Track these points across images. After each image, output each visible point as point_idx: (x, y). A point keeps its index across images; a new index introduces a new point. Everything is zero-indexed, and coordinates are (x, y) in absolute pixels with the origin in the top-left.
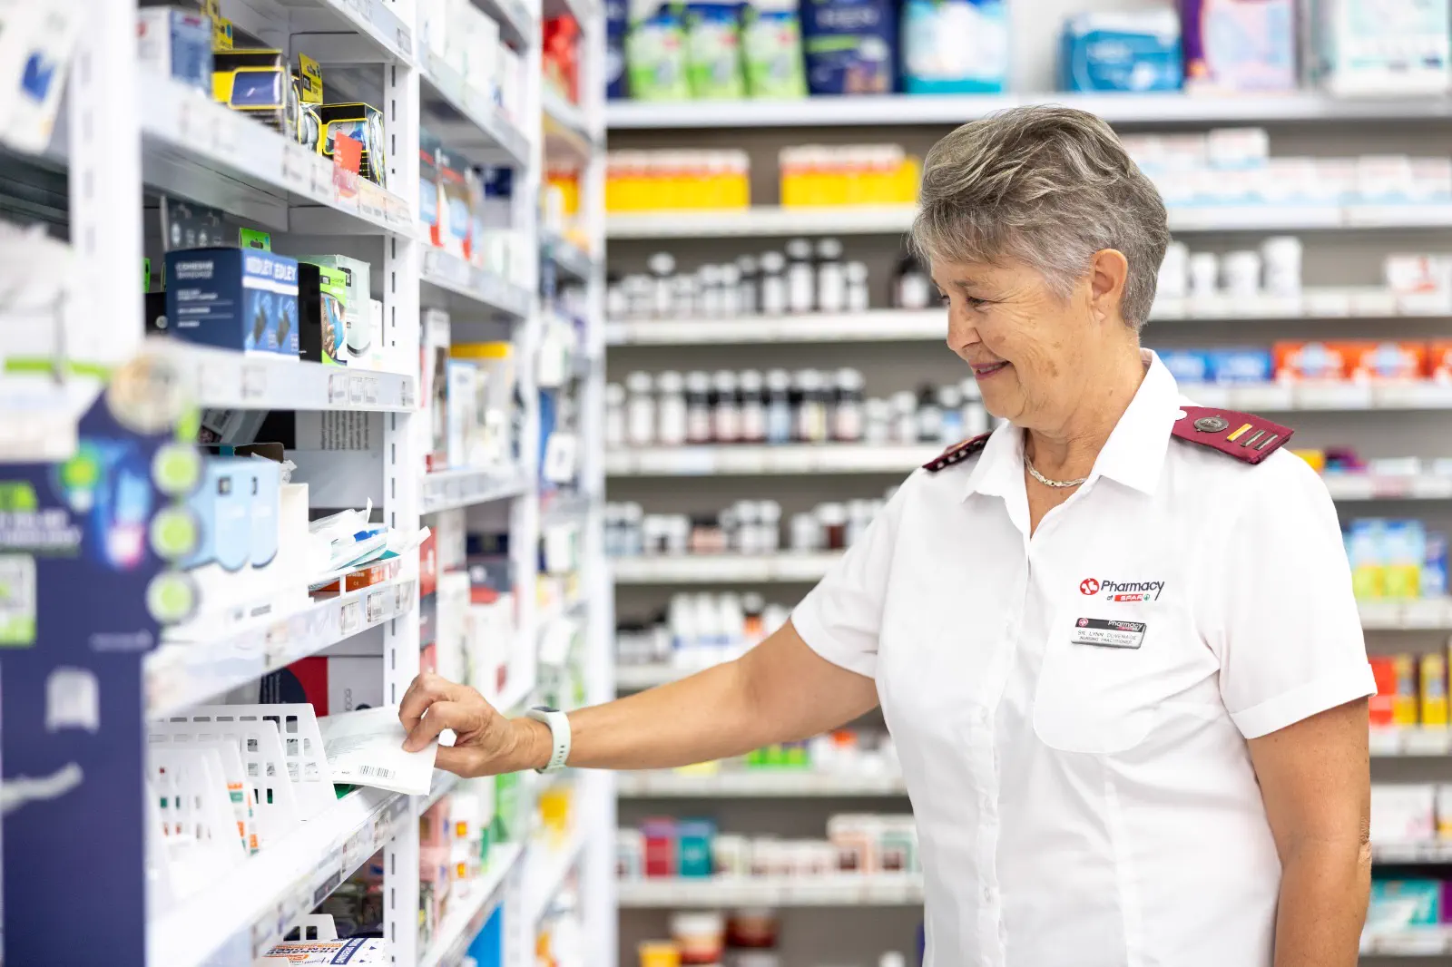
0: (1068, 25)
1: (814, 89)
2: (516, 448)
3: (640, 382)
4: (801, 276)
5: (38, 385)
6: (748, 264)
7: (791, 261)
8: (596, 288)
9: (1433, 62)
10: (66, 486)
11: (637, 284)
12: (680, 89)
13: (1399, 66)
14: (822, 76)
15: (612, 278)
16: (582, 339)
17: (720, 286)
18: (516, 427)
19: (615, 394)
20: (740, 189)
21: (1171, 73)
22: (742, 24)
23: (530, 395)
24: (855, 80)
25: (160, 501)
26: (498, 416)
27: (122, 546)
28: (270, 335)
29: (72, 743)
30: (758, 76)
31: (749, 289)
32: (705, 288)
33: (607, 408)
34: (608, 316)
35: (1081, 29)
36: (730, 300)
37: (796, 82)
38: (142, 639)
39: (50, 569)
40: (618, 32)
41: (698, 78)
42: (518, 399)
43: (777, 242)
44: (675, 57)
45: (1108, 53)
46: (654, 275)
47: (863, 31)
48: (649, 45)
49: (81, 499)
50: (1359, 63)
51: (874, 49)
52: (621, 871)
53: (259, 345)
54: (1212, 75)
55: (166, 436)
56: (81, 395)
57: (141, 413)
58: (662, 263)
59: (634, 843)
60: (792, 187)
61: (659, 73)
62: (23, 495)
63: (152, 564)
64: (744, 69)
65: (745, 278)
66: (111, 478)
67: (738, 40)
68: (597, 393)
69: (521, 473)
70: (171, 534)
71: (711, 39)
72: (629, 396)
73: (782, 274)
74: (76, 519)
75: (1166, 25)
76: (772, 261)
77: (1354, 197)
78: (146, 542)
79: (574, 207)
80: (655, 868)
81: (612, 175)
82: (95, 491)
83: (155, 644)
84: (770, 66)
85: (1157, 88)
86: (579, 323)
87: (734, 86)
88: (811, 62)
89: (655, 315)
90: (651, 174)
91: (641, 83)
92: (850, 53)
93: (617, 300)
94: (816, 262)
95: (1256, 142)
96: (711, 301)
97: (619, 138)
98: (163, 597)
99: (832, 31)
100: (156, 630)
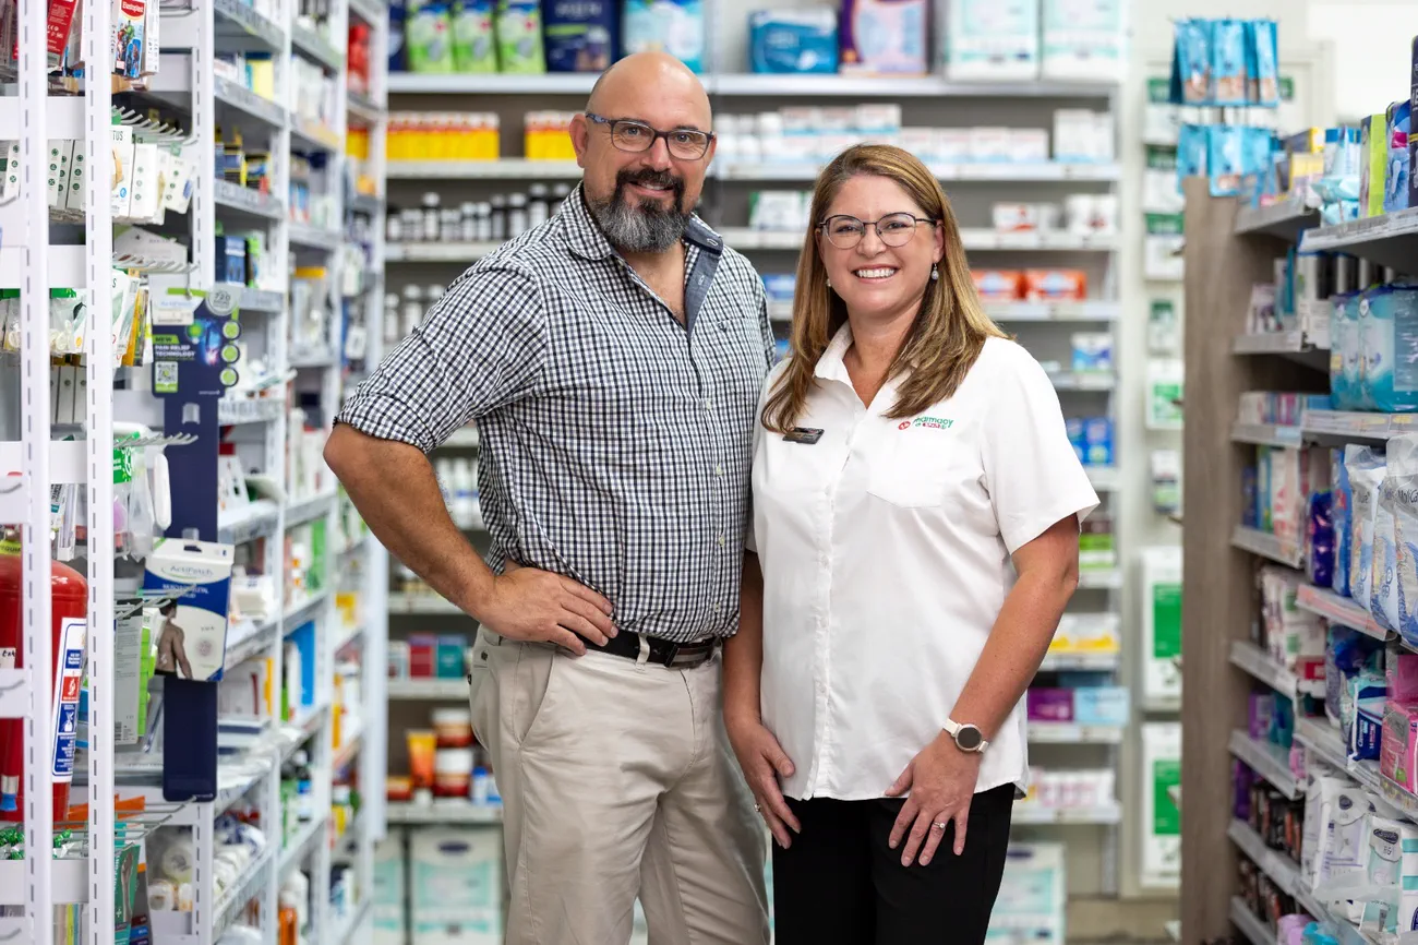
0: (752, 16)
1: (552, 66)
2: (327, 336)
3: (412, 291)
4: (539, 211)
5: (180, 298)
6: (498, 201)
7: (533, 199)
8: (379, 221)
9: (1023, 56)
10: (190, 336)
11: (412, 215)
12: (447, 62)
13: (997, 59)
14: (557, 55)
15: (392, 211)
16: (369, 260)
17: (476, 217)
18: (327, 322)
19: (393, 301)
20: (491, 141)
21: (828, 60)
22: (496, 14)
23: (336, 301)
24: (583, 60)
25: (225, 341)
26: (317, 315)
27: (211, 357)
28: (235, 275)
29: (190, 428)
30: (508, 53)
31: (499, 220)
32: (463, 218)
33: (386, 309)
34: (388, 239)
35: (761, 21)
36: (484, 229)
37: (537, 61)
38: (218, 392)
39: (184, 366)
40: (399, 17)
41: (460, 54)
42: (328, 304)
43: (522, 184)
44: (444, 37)
45: (781, 40)
46: (425, 208)
47: (590, 20)
48: (424, 27)
49: (195, 341)
50: (967, 56)
51: (599, 35)
52: (392, 673)
53: (231, 279)
54: (859, 60)
55: (228, 318)
56: (196, 301)
57: (218, 309)
58: (432, 199)
59: (403, 650)
60: (534, 142)
61: (430, 49)
62: (175, 339)
63: (222, 364)
64: (497, 47)
65: (494, 210)
66: (207, 333)
67: (493, 24)
68: (378, 300)
69: (331, 353)
70: (228, 353)
71: (471, 24)
72: (404, 302)
73: (525, 209)
74: (193, 347)
75: (826, 21)
76: (518, 199)
77: (969, 158)
78: (219, 355)
79: (365, 154)
80: (418, 670)
81: (391, 128)
82: (200, 338)
83: (222, 395)
84: (517, 47)
85: (816, 70)
86: (366, 247)
87: (490, 61)
88: (549, 44)
89: (425, 239)
90: (425, 129)
91: (417, 58)
92: (579, 37)
93: (395, 228)
94: (552, 201)
95: (892, 114)
96: (468, 229)
97: (398, 100)
98: (225, 377)
99: (566, 20)
100: (223, 388)
